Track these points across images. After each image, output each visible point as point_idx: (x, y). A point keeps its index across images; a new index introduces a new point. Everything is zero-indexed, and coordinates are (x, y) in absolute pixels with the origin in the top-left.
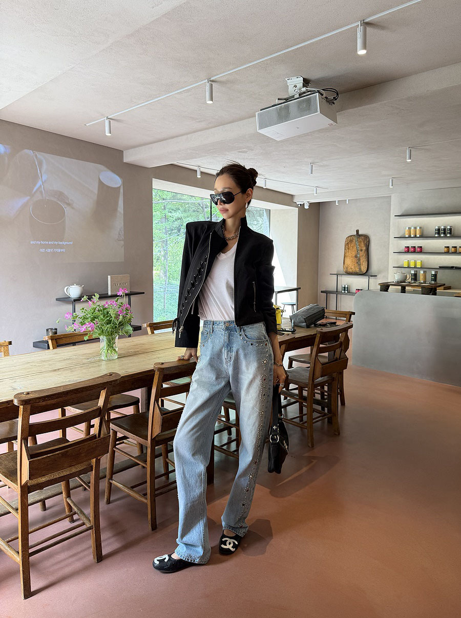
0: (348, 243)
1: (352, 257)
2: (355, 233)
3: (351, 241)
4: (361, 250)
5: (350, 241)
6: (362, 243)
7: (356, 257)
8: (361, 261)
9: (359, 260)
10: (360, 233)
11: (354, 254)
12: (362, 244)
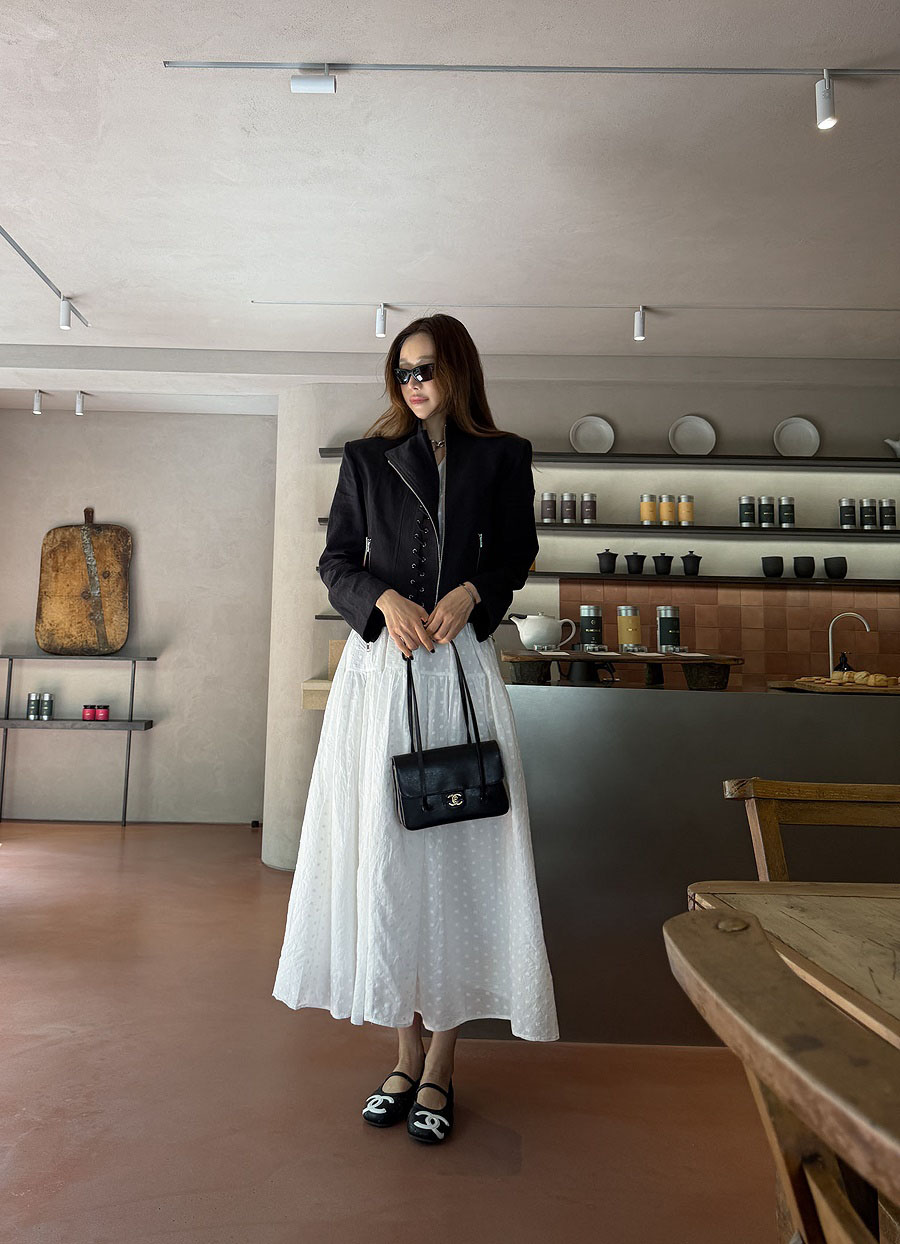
0: (53, 551)
1: (70, 596)
2: (81, 519)
3: (67, 544)
4: (106, 575)
5: (60, 544)
6: (109, 552)
7: (86, 595)
8: (107, 611)
9: (99, 606)
10: (99, 518)
11: (77, 585)
12: (110, 556)
